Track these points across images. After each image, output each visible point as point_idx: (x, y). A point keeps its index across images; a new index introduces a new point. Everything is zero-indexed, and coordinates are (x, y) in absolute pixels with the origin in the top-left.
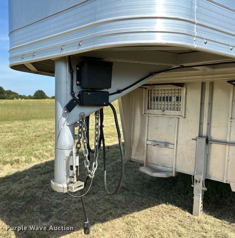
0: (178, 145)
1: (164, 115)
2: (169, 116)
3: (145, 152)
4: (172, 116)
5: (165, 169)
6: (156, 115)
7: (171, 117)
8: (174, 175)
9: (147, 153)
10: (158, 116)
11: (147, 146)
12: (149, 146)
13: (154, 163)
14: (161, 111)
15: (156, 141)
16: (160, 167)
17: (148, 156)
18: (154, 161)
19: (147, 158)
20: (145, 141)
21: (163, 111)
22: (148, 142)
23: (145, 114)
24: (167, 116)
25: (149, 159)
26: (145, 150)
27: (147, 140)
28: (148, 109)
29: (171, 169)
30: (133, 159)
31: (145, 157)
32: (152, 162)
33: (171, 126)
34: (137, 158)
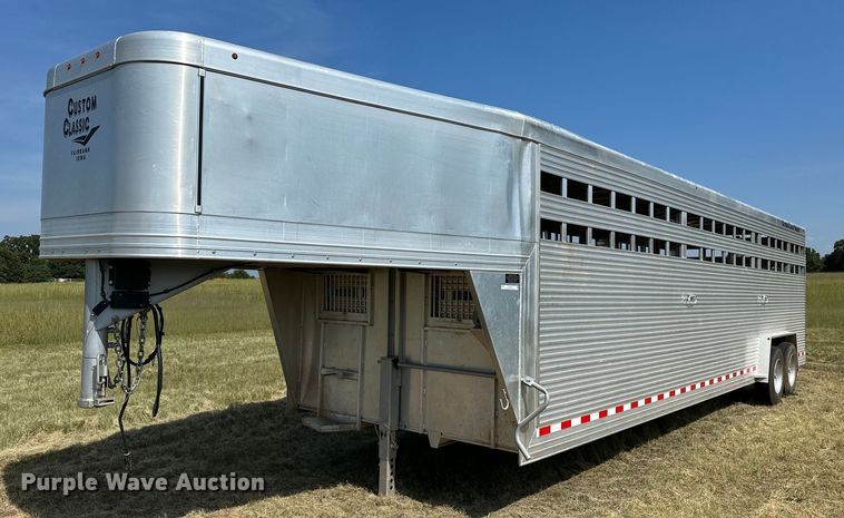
0: (365, 373)
1: (344, 320)
2: (352, 323)
3: (319, 391)
4: (356, 323)
6: (335, 321)
8: (358, 427)
9: (322, 391)
10: (338, 322)
11: (323, 379)
12: (325, 378)
14: (341, 313)
15: (334, 368)
17: (323, 396)
19: (322, 402)
20: (320, 370)
21: (344, 313)
22: (324, 371)
23: (320, 318)
25: (324, 403)
27: (323, 367)
28: (325, 310)
29: (355, 418)
30: (301, 406)
31: (319, 400)
32: (330, 408)
34: (308, 403)
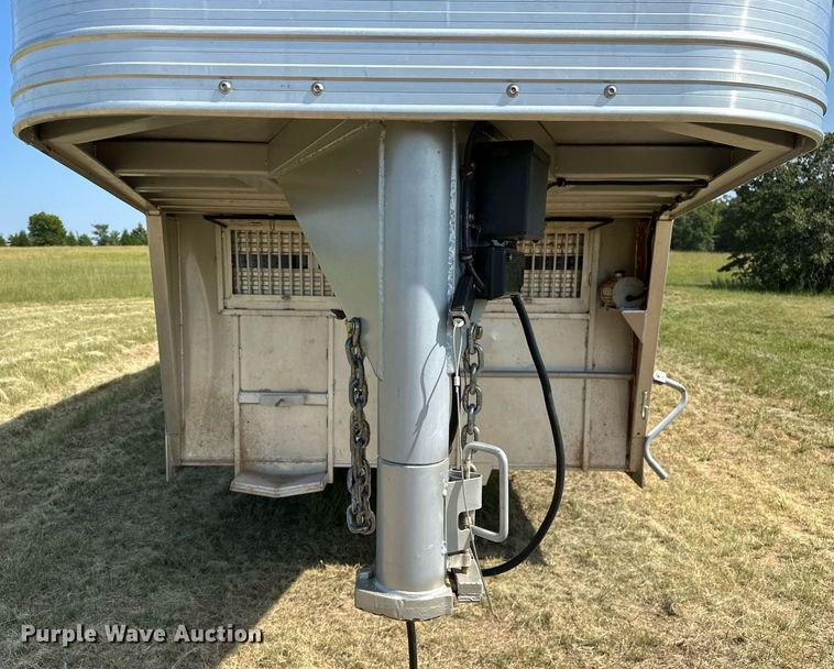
1: (288, 309)
2: (307, 313)
3: (237, 431)
4: (317, 313)
5: (302, 467)
6: (265, 313)
7: (310, 315)
8: (331, 479)
9: (241, 431)
10: (273, 313)
11: (241, 411)
12: (246, 409)
13: (267, 458)
14: (279, 298)
15: (269, 391)
16: (285, 467)
17: (245, 439)
18: (268, 451)
20: (236, 397)
21: (286, 297)
22: (245, 398)
23: (225, 308)
24: (302, 313)
25: (248, 450)
26: (236, 423)
27: (241, 390)
28: (235, 292)
29: (321, 464)
30: (191, 461)
31: (237, 446)
32: (261, 457)
33: (312, 341)
34: (207, 454)
